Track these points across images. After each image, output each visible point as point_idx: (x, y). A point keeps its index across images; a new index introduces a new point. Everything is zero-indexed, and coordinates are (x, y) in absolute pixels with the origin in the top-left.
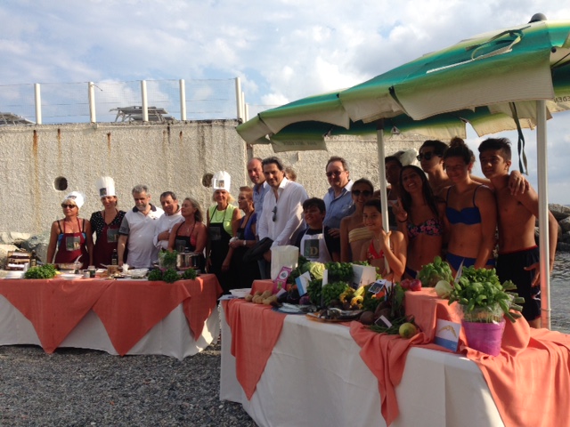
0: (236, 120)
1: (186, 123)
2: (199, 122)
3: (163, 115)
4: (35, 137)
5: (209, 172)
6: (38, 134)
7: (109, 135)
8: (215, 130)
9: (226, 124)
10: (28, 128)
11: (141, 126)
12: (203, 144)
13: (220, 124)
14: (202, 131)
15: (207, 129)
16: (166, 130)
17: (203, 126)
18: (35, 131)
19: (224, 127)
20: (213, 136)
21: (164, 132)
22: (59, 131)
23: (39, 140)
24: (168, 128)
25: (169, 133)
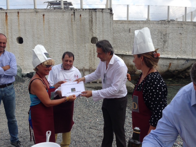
0: (109, 9)
1: (83, 10)
2: (90, 9)
3: (70, 7)
4: (6, 16)
5: (94, 36)
6: (8, 14)
7: (44, 15)
8: (98, 13)
9: (104, 11)
10: (3, 11)
11: (60, 11)
12: (92, 22)
13: (101, 10)
14: (92, 15)
15: (94, 13)
16: (73, 13)
17: (92, 12)
18: (6, 13)
19: (102, 12)
20: (97, 17)
21: (72, 15)
22: (18, 12)
23: (8, 17)
24: (74, 12)
25: (74, 15)
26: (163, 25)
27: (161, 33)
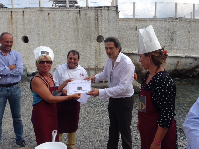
0: (115, 7)
1: (89, 8)
2: (95, 7)
3: (76, 5)
4: (11, 15)
5: (100, 34)
6: (13, 13)
7: (49, 14)
8: (103, 11)
9: (110, 9)
10: (8, 10)
11: (66, 9)
12: (98, 20)
13: (106, 8)
14: (97, 13)
15: (99, 12)
16: (78, 12)
17: (97, 10)
18: (11, 12)
19: (108, 10)
20: (103, 15)
21: (77, 13)
22: (23, 11)
23: (14, 17)
24: (79, 11)
25: (80, 13)
26: (171, 22)
27: (169, 31)
